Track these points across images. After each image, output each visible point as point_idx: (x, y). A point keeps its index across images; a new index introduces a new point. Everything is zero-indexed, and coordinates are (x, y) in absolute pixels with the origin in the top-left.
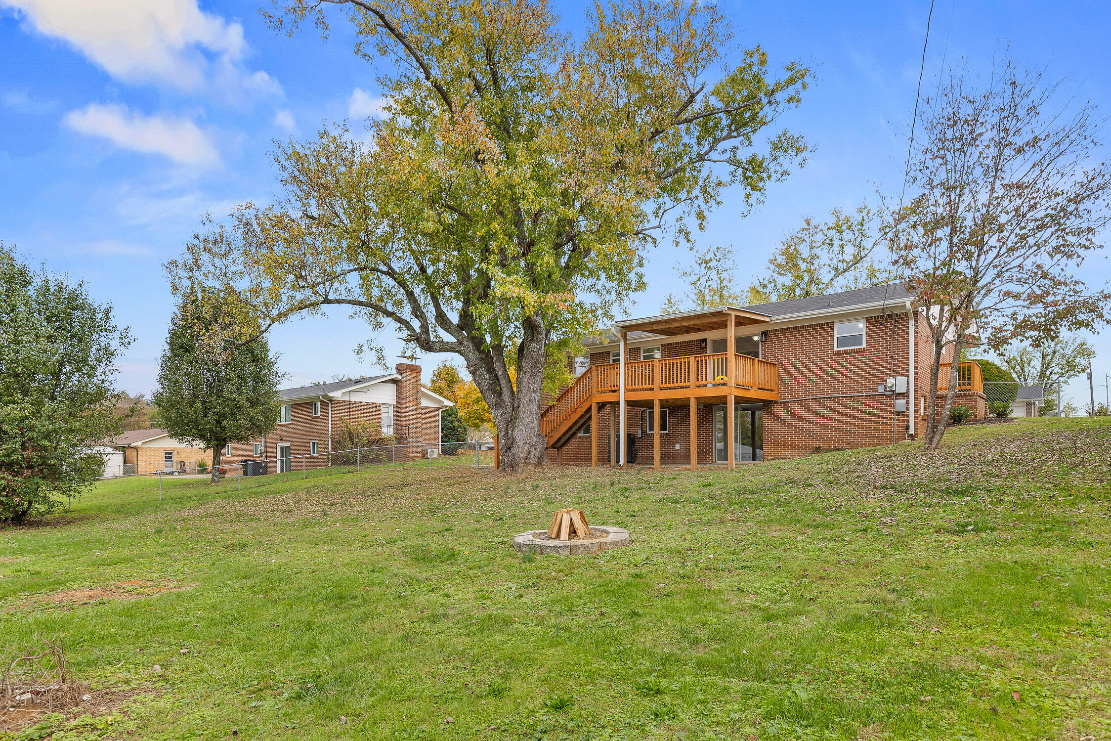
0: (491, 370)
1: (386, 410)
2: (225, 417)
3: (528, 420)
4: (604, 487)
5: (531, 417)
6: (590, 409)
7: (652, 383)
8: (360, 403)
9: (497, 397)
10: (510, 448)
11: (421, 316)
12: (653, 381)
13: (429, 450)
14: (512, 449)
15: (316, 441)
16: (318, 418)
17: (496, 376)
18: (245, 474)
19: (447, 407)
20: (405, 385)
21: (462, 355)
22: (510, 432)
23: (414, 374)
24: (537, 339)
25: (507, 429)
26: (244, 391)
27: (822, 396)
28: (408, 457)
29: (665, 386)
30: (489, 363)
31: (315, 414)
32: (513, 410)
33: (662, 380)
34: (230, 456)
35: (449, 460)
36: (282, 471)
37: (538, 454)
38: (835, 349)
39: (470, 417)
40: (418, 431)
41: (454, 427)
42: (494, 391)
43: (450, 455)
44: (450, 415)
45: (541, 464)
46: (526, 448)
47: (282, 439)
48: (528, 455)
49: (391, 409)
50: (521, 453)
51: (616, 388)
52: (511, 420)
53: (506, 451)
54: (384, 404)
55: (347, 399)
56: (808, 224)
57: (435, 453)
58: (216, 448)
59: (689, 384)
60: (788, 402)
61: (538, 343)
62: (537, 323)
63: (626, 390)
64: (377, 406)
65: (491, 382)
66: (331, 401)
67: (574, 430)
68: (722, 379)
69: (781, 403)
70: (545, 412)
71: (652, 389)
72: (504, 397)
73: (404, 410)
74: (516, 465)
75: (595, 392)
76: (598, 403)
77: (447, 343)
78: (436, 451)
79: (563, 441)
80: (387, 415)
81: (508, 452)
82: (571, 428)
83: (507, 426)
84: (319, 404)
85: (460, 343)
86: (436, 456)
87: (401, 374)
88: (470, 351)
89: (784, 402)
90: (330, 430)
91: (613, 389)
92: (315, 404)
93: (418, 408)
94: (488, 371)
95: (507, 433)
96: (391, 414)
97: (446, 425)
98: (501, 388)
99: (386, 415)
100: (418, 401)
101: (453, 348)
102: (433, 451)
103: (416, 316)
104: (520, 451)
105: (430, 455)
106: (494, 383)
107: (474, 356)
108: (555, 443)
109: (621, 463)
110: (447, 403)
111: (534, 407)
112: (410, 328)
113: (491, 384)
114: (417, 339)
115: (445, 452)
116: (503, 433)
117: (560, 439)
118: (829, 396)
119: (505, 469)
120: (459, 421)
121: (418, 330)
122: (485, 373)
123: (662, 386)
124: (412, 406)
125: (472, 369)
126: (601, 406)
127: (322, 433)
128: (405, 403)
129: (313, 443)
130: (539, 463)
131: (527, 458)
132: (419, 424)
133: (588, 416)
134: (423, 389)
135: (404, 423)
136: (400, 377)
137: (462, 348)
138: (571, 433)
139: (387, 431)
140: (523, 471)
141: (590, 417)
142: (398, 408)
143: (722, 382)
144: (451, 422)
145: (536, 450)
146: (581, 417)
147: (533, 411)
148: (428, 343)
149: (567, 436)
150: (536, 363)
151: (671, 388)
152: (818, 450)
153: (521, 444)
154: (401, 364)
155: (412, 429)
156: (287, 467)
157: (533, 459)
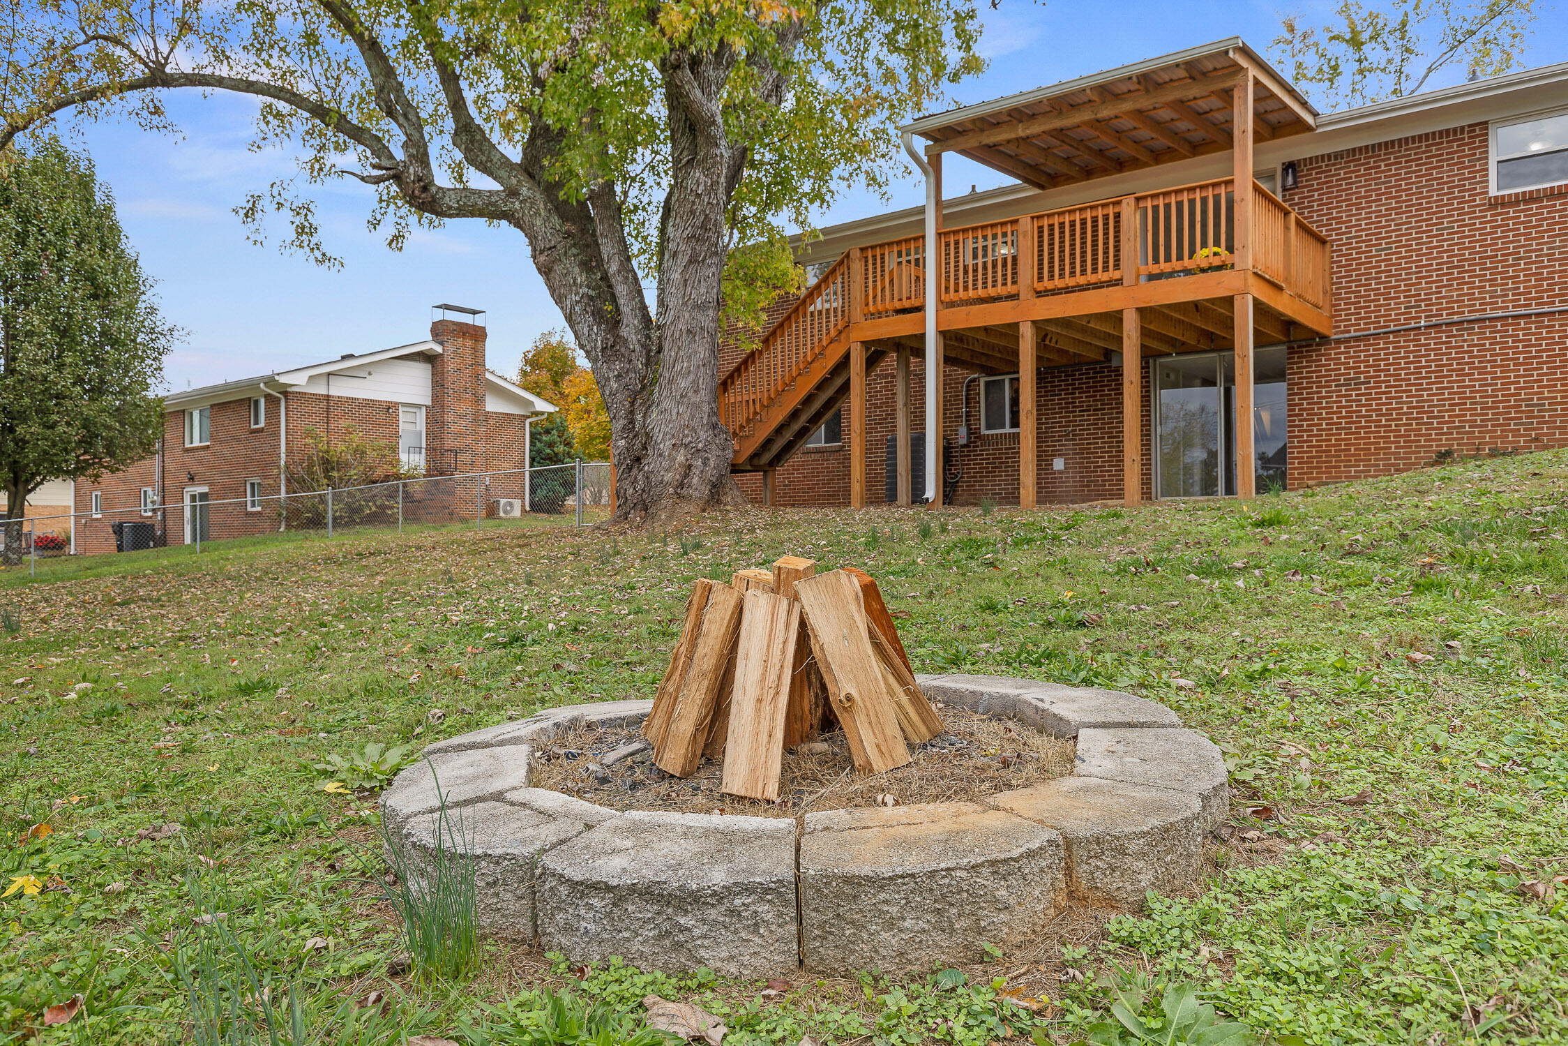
0: (592, 262)
1: (409, 418)
2: (22, 416)
3: (684, 383)
4: (902, 540)
5: (692, 376)
6: (845, 362)
7: (1014, 282)
8: (352, 401)
9: (607, 331)
10: (638, 460)
11: (405, 115)
12: (1015, 274)
13: (503, 501)
14: (644, 462)
15: (257, 481)
16: (261, 430)
17: (605, 278)
18: (120, 548)
19: (542, 413)
20: (451, 365)
21: (518, 225)
22: (639, 417)
23: (469, 343)
24: (705, 159)
25: (632, 412)
26: (68, 360)
27: (1456, 318)
28: (451, 514)
29: (1049, 285)
30: (587, 246)
31: (256, 423)
32: (647, 364)
33: (1041, 269)
34: (99, 516)
35: (543, 522)
36: (194, 539)
37: (711, 473)
38: (1493, 191)
39: (592, 438)
40: (479, 461)
41: (556, 454)
42: (599, 316)
43: (548, 512)
44: (548, 432)
45: (719, 501)
46: (680, 458)
47: (192, 479)
48: (687, 475)
49: (421, 416)
50: (667, 470)
51: (915, 303)
52: (644, 388)
53: (630, 468)
54: (404, 404)
55: (321, 390)
56: (1291, 29)
57: (514, 508)
58: (12, 488)
59: (1117, 275)
60: (1357, 339)
61: (707, 171)
62: (705, 113)
63: (943, 304)
64: (390, 409)
65: (591, 293)
66: (286, 394)
67: (804, 418)
68: (1215, 254)
69: (1338, 342)
70: (731, 376)
71: (1015, 297)
72: (624, 331)
73: (449, 418)
74: (654, 502)
75: (857, 313)
76: (866, 344)
77: (479, 193)
78: (517, 503)
79: (775, 448)
80: (412, 427)
81: (635, 471)
82: (795, 414)
83: (632, 404)
84: (262, 401)
85: (512, 193)
86: (517, 513)
87: (441, 343)
88: (537, 213)
89: (1347, 340)
90: (283, 456)
91: (907, 304)
92: (256, 402)
93: (481, 417)
94: (586, 266)
95: (632, 422)
96: (421, 425)
97: (539, 452)
98: (617, 308)
99: (410, 427)
100: (480, 401)
101: (494, 204)
102: (511, 505)
103: (390, 113)
104: (665, 464)
105: (506, 512)
106: (599, 296)
107: (548, 225)
108: (756, 455)
109: (930, 493)
110: (541, 405)
111: (701, 350)
112: (378, 147)
113: (591, 298)
114: (397, 178)
115: (536, 507)
116: (622, 422)
117: (768, 443)
118: (1478, 316)
119: (627, 514)
120: (568, 444)
121: (399, 155)
122: (577, 270)
123: (1040, 287)
124: (467, 409)
125: (542, 258)
126: (875, 353)
127: (267, 464)
128: (450, 402)
129: (253, 485)
130: (715, 497)
131: (681, 485)
132: (481, 447)
133: (839, 382)
134: (488, 376)
135: (449, 442)
136: (439, 349)
137: (517, 205)
138: (796, 427)
139: (412, 460)
140: (670, 518)
141: (845, 388)
142: (436, 414)
143: (1216, 262)
144: (551, 445)
145: (705, 464)
146: (820, 386)
147: (696, 361)
148: (425, 189)
149: (788, 435)
150: (704, 227)
151: (1067, 290)
152: (1443, 457)
153: (665, 447)
154: (442, 322)
155: (464, 458)
156: (202, 533)
157: (698, 487)
